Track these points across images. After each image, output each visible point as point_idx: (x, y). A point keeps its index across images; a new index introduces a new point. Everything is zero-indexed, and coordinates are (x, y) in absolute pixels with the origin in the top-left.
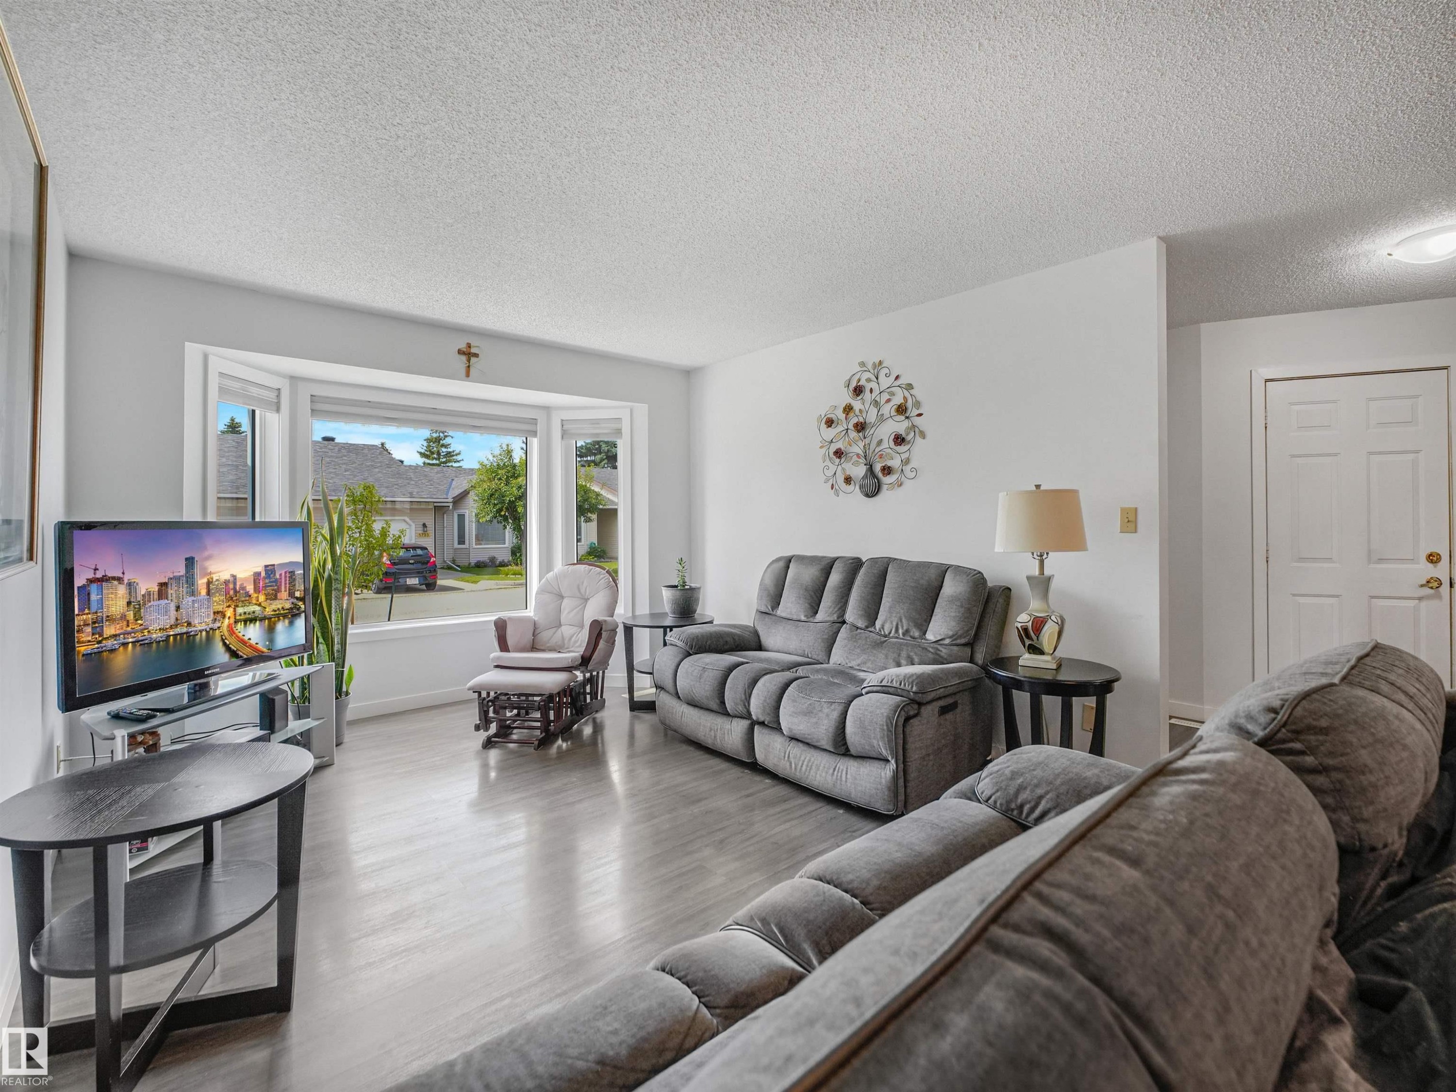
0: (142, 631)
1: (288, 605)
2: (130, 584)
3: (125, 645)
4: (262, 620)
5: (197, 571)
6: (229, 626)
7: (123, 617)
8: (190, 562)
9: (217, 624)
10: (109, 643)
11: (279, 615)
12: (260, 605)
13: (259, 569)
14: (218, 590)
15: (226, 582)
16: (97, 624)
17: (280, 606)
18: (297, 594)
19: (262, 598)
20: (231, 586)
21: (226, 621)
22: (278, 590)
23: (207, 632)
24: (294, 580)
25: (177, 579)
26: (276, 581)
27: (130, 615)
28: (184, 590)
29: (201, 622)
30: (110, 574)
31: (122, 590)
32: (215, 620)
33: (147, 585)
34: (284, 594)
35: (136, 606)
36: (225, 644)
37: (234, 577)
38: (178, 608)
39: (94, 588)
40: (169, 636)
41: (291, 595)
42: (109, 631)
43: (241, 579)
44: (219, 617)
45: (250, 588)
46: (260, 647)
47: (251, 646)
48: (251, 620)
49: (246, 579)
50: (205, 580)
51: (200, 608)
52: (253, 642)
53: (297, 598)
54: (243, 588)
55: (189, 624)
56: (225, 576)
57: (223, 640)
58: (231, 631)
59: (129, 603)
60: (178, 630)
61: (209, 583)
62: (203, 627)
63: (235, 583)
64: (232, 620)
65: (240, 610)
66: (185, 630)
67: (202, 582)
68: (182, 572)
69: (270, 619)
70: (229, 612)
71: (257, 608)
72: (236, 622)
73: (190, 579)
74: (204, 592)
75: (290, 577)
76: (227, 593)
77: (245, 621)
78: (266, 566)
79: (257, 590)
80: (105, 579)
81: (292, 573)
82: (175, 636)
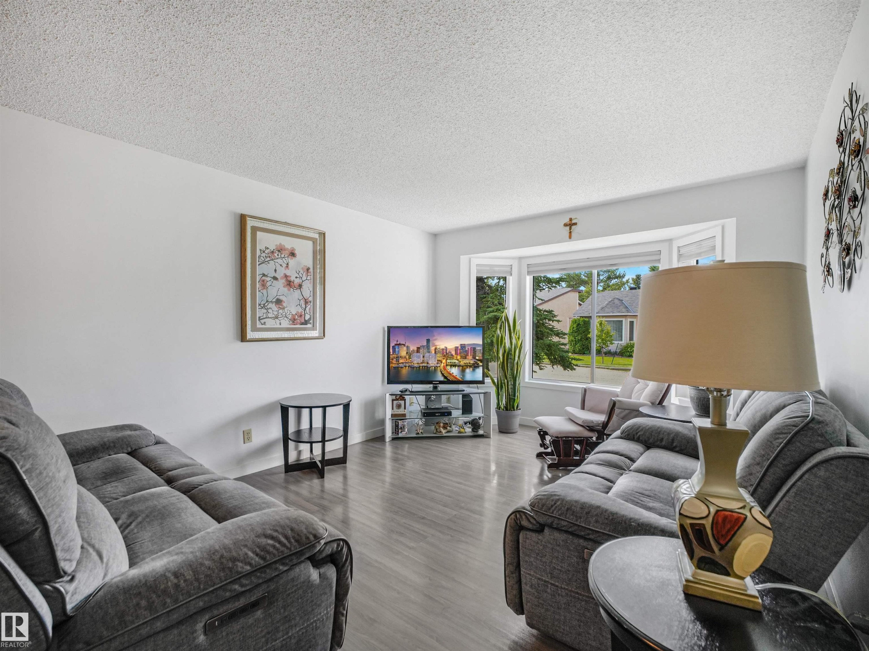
0: (411, 363)
1: (472, 362)
2: (407, 347)
3: (406, 366)
4: (459, 366)
5: (431, 344)
6: (444, 366)
7: (405, 357)
8: (428, 341)
9: (438, 365)
10: (401, 365)
11: (467, 366)
12: (458, 360)
13: (457, 346)
14: (439, 352)
15: (443, 349)
16: (398, 358)
17: (468, 362)
18: (477, 358)
19: (459, 357)
20: (445, 351)
21: (443, 365)
22: (467, 355)
23: (435, 367)
24: (476, 352)
25: (423, 346)
26: (466, 351)
27: (407, 357)
28: (426, 351)
29: (432, 363)
30: (401, 343)
31: (405, 348)
32: (438, 363)
33: (413, 348)
34: (470, 357)
35: (410, 354)
36: (442, 373)
37: (446, 348)
38: (423, 357)
39: (397, 347)
40: (420, 366)
41: (474, 358)
42: (401, 361)
43: (449, 349)
44: (439, 362)
45: (453, 353)
46: (458, 377)
47: (453, 376)
48: (453, 365)
49: (452, 349)
50: (434, 348)
51: (432, 358)
52: (454, 374)
53: (477, 360)
54: (450, 352)
55: (428, 363)
56: (442, 347)
57: (441, 372)
58: (445, 368)
59: (407, 353)
60: (424, 365)
61: (435, 349)
62: (433, 365)
63: (446, 350)
64: (445, 364)
65: (448, 361)
66: (426, 365)
67: (432, 349)
68: (425, 343)
69: (462, 366)
70: (444, 361)
71: (457, 361)
72: (447, 365)
73: (428, 347)
74: (433, 352)
75: (474, 350)
76: (443, 354)
77: (451, 366)
78: (461, 345)
79: (456, 354)
80: (400, 344)
81: (474, 349)
82: (422, 366)
